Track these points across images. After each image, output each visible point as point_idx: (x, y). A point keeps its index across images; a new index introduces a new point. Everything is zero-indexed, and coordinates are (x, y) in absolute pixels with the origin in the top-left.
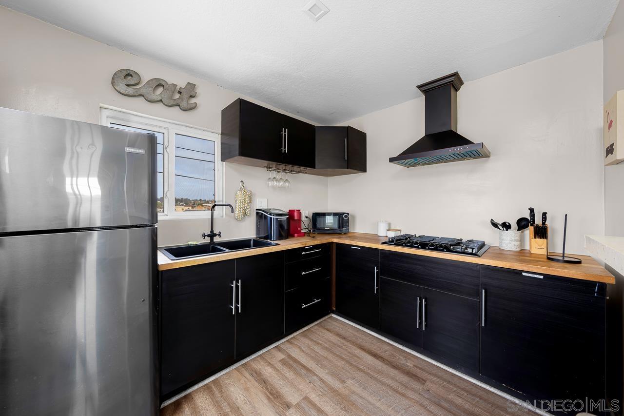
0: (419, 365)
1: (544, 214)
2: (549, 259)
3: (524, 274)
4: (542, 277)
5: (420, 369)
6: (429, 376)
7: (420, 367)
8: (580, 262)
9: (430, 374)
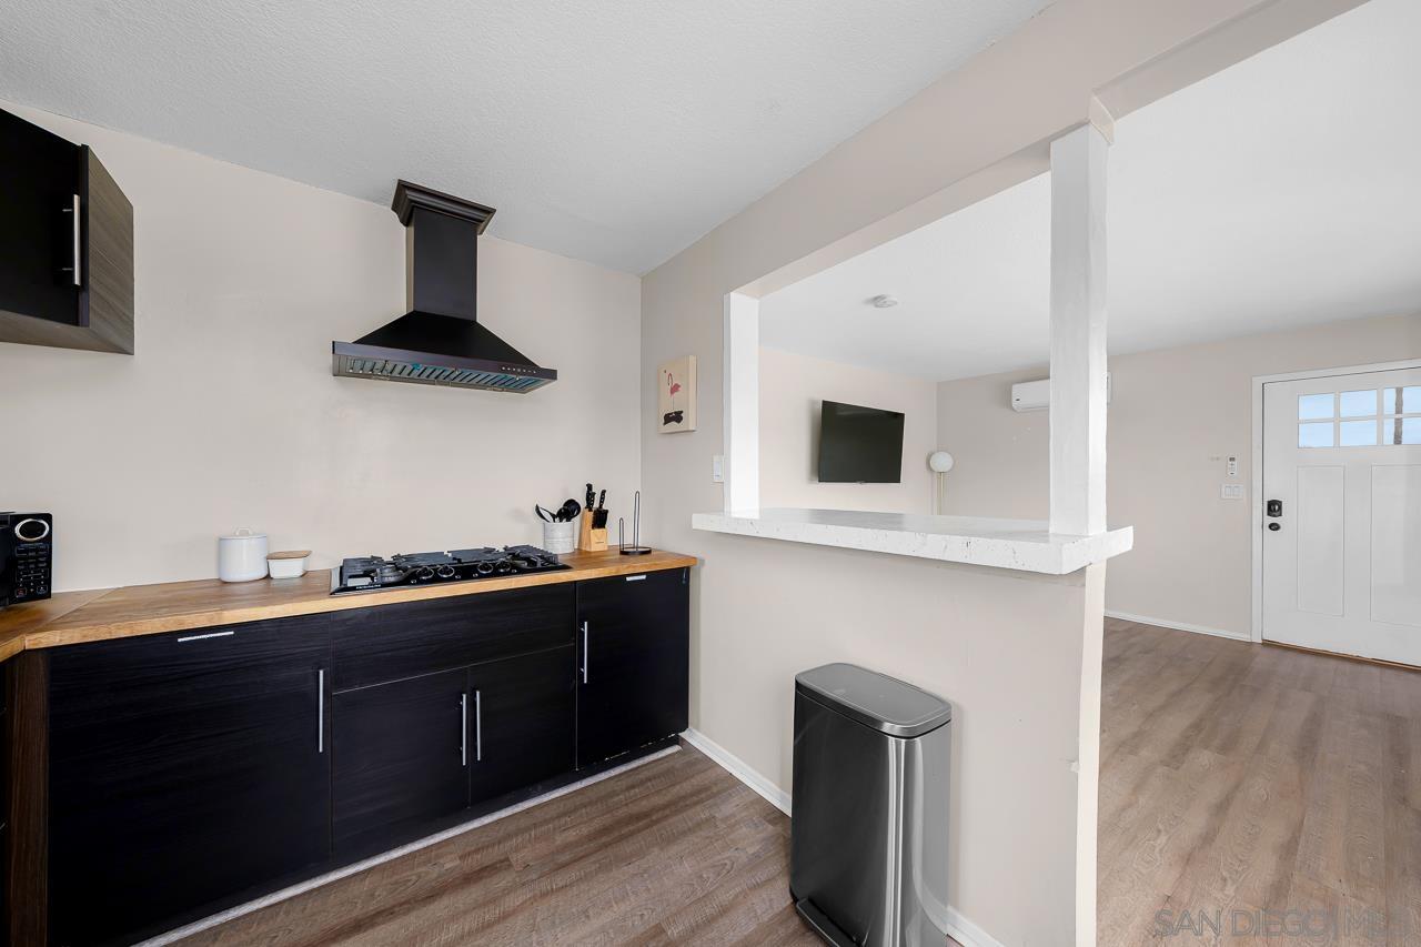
0: (468, 849)
1: (603, 492)
2: (623, 553)
3: (628, 579)
4: (644, 577)
5: (477, 851)
6: (501, 846)
7: (473, 848)
8: (648, 552)
9: (499, 843)
